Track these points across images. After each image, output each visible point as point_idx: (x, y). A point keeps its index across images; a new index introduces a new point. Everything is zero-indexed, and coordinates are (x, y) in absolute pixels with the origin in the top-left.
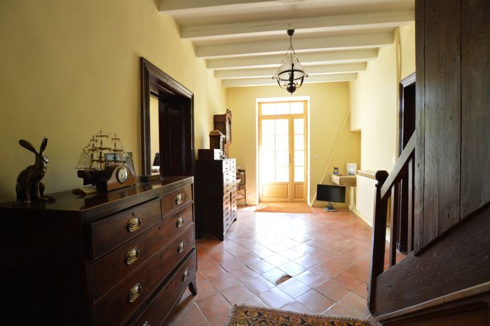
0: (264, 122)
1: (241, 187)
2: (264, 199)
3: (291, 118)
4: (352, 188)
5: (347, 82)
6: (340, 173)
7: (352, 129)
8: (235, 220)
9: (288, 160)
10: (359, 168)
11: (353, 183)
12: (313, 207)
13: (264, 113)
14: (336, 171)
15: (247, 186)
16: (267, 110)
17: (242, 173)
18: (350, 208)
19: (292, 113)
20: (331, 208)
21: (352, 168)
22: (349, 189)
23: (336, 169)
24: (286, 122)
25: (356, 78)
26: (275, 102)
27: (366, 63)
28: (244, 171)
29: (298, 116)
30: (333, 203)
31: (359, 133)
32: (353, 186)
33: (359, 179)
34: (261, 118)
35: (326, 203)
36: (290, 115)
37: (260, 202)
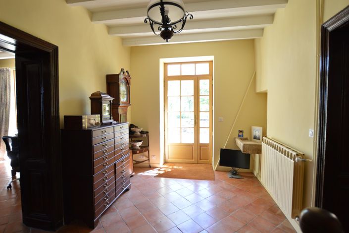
0: (170, 83)
1: (144, 149)
2: (169, 160)
3: (197, 79)
4: (257, 155)
5: (253, 40)
6: (245, 136)
7: (258, 91)
8: (127, 190)
9: (193, 121)
10: (264, 134)
11: (258, 150)
12: (216, 171)
13: (170, 74)
14: (241, 134)
15: (150, 148)
16: (173, 71)
17: (145, 135)
18: (256, 175)
19: (197, 74)
20: (235, 173)
21: (257, 132)
22: (255, 156)
23: (241, 131)
24: (191, 83)
25: (262, 35)
26: (181, 63)
27: (272, 16)
28: (147, 132)
29: (204, 77)
30: (237, 169)
31: (265, 95)
32: (258, 153)
33: (265, 147)
34: (167, 78)
35: (230, 168)
36: (195, 76)
37: (165, 162)
